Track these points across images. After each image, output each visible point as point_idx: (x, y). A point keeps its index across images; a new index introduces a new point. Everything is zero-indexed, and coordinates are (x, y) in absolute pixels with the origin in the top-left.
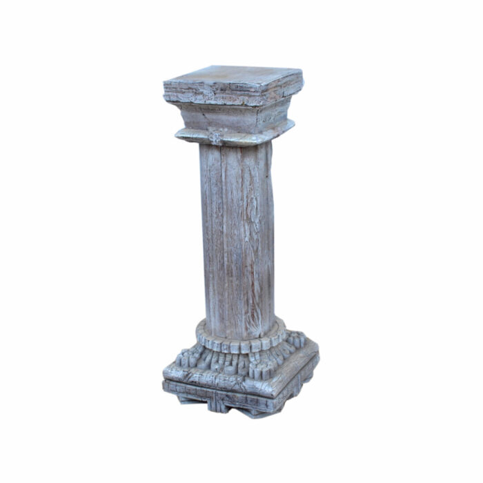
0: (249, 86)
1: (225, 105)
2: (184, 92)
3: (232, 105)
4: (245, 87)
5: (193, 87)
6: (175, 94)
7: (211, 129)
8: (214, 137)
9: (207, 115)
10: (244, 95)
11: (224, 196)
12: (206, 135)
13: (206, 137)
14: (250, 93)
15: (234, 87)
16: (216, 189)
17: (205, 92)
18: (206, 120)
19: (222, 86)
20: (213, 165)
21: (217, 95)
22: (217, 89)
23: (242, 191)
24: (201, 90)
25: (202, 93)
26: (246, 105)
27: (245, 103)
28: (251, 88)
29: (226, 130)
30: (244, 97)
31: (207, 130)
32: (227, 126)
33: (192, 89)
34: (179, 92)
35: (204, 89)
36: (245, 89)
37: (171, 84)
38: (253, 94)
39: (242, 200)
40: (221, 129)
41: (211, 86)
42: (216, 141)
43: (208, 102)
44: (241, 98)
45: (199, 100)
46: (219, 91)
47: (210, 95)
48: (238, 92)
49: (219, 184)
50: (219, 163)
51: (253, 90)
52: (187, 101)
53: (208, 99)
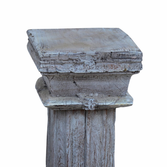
0: (131, 54)
1: (107, 72)
2: (64, 64)
3: (114, 72)
4: (128, 55)
5: (73, 58)
6: (54, 66)
7: (82, 95)
8: (89, 103)
9: (78, 83)
10: (126, 62)
11: (87, 157)
12: (79, 101)
13: (81, 103)
14: (132, 60)
15: (115, 56)
16: (78, 151)
17: (86, 62)
18: (76, 87)
19: (103, 55)
20: (77, 128)
21: (98, 64)
22: (98, 59)
23: (105, 151)
24: (82, 61)
25: (83, 63)
26: (128, 71)
27: (127, 69)
28: (133, 55)
29: (97, 95)
30: (126, 64)
31: (77, 96)
32: (98, 91)
33: (73, 60)
34: (58, 64)
35: (85, 59)
36: (127, 57)
37: (50, 57)
38: (135, 61)
39: (104, 159)
40: (92, 95)
41: (93, 56)
42: (91, 106)
43: (89, 71)
44: (122, 65)
45: (79, 70)
46: (99, 60)
47: (91, 64)
48: (120, 60)
49: (81, 146)
50: (84, 126)
51: (135, 57)
52: (67, 71)
53: (90, 69)
